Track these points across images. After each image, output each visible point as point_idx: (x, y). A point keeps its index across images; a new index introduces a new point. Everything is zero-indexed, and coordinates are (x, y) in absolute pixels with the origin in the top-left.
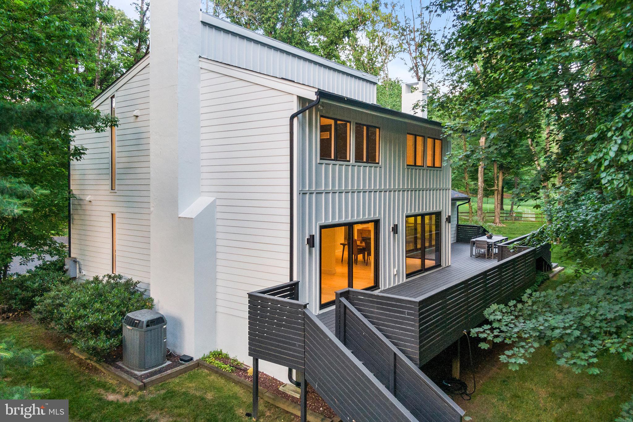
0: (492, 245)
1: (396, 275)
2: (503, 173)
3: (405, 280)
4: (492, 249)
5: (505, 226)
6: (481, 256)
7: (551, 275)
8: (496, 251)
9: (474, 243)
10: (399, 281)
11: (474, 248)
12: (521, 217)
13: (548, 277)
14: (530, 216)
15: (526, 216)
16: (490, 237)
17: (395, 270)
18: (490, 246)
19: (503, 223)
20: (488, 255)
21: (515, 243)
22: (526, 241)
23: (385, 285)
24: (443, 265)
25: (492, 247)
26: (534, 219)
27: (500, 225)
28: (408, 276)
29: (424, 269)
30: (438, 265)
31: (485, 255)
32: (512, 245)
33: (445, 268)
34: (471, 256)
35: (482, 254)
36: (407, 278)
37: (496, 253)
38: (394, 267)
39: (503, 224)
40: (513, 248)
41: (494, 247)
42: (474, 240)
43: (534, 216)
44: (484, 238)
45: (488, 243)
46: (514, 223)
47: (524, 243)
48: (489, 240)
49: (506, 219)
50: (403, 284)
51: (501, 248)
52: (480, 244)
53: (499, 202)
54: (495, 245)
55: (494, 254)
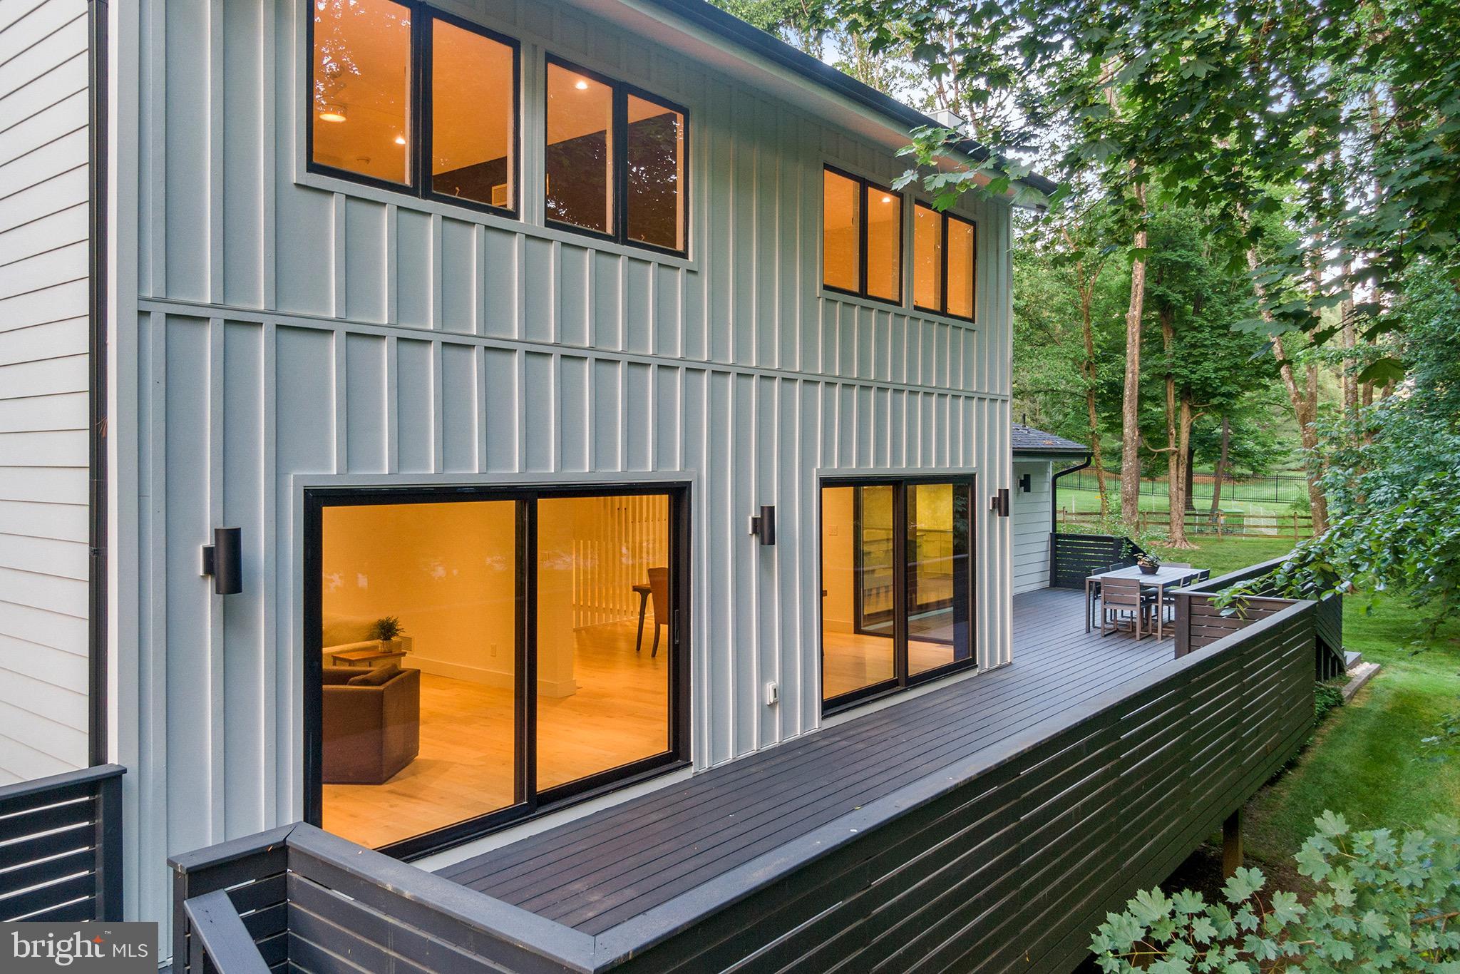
0: (1156, 594)
1: (772, 706)
2: (1191, 408)
3: (817, 724)
4: (1157, 607)
5: (1196, 548)
6: (1121, 632)
7: (1346, 692)
8: (1167, 613)
9: (1097, 588)
10: (786, 728)
11: (1099, 603)
12: (1241, 526)
13: (1340, 696)
14: (1262, 522)
15: (1252, 521)
16: (1151, 569)
17: (770, 687)
18: (1148, 598)
19: (1194, 541)
20: (1144, 626)
21: (1239, 585)
22: (1280, 579)
23: (716, 750)
24: (984, 660)
25: (1156, 601)
26: (1274, 532)
27: (1184, 546)
28: (831, 706)
29: (903, 679)
30: (965, 661)
31: (1134, 630)
32: (1225, 594)
33: (989, 672)
34: (1088, 631)
35: (1126, 625)
36: (825, 717)
37: (1170, 621)
38: (764, 676)
39: (1194, 543)
40: (1232, 605)
41: (1164, 602)
42: (1098, 577)
43: (1274, 522)
44: (1132, 573)
45: (1143, 587)
46: (1222, 540)
47: (1272, 585)
48: (1147, 580)
49: (1201, 532)
50: (805, 743)
51: (1188, 606)
52: (1119, 591)
53: (1182, 485)
54: (1165, 594)
55: (1164, 626)
